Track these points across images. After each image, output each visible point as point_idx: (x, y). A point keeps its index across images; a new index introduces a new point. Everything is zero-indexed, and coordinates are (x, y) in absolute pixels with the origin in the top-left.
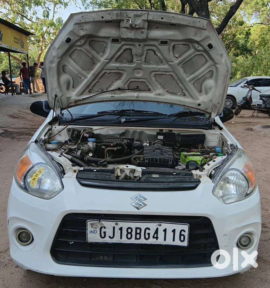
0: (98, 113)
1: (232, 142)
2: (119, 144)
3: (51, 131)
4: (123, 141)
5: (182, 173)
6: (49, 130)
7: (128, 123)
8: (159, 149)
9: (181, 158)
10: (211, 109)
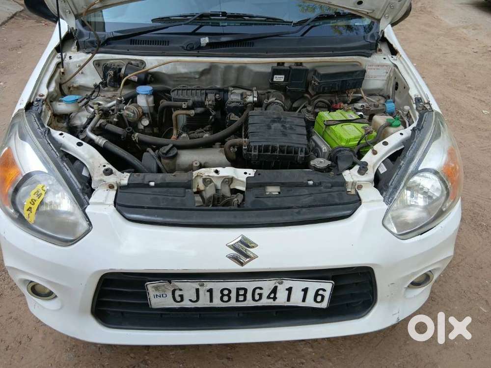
0: (153, 21)
1: (419, 92)
2: (198, 102)
3: (63, 67)
4: (206, 94)
5: (325, 182)
6: (58, 65)
7: (215, 47)
8: (278, 120)
9: (317, 122)
10: (382, 11)
